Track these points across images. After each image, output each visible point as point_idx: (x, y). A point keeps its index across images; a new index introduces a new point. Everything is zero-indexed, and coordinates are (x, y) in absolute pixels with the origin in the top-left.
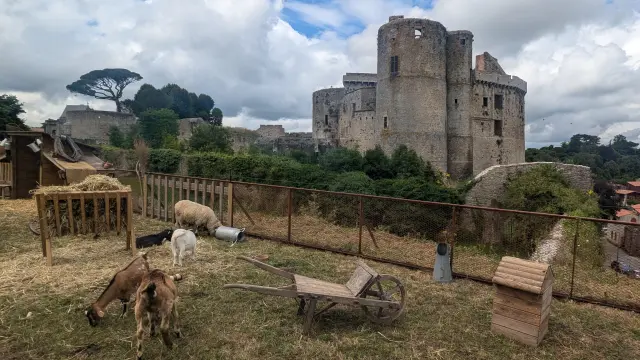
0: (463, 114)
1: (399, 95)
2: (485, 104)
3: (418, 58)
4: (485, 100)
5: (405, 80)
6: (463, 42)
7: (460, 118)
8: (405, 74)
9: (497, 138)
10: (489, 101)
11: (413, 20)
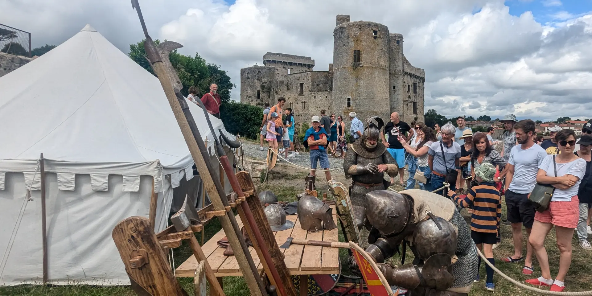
0: (399, 97)
1: (362, 81)
2: (409, 91)
3: (376, 53)
4: (409, 86)
5: (366, 70)
6: (398, 42)
7: (397, 101)
8: (366, 65)
9: (415, 116)
10: (410, 87)
11: (372, 23)
